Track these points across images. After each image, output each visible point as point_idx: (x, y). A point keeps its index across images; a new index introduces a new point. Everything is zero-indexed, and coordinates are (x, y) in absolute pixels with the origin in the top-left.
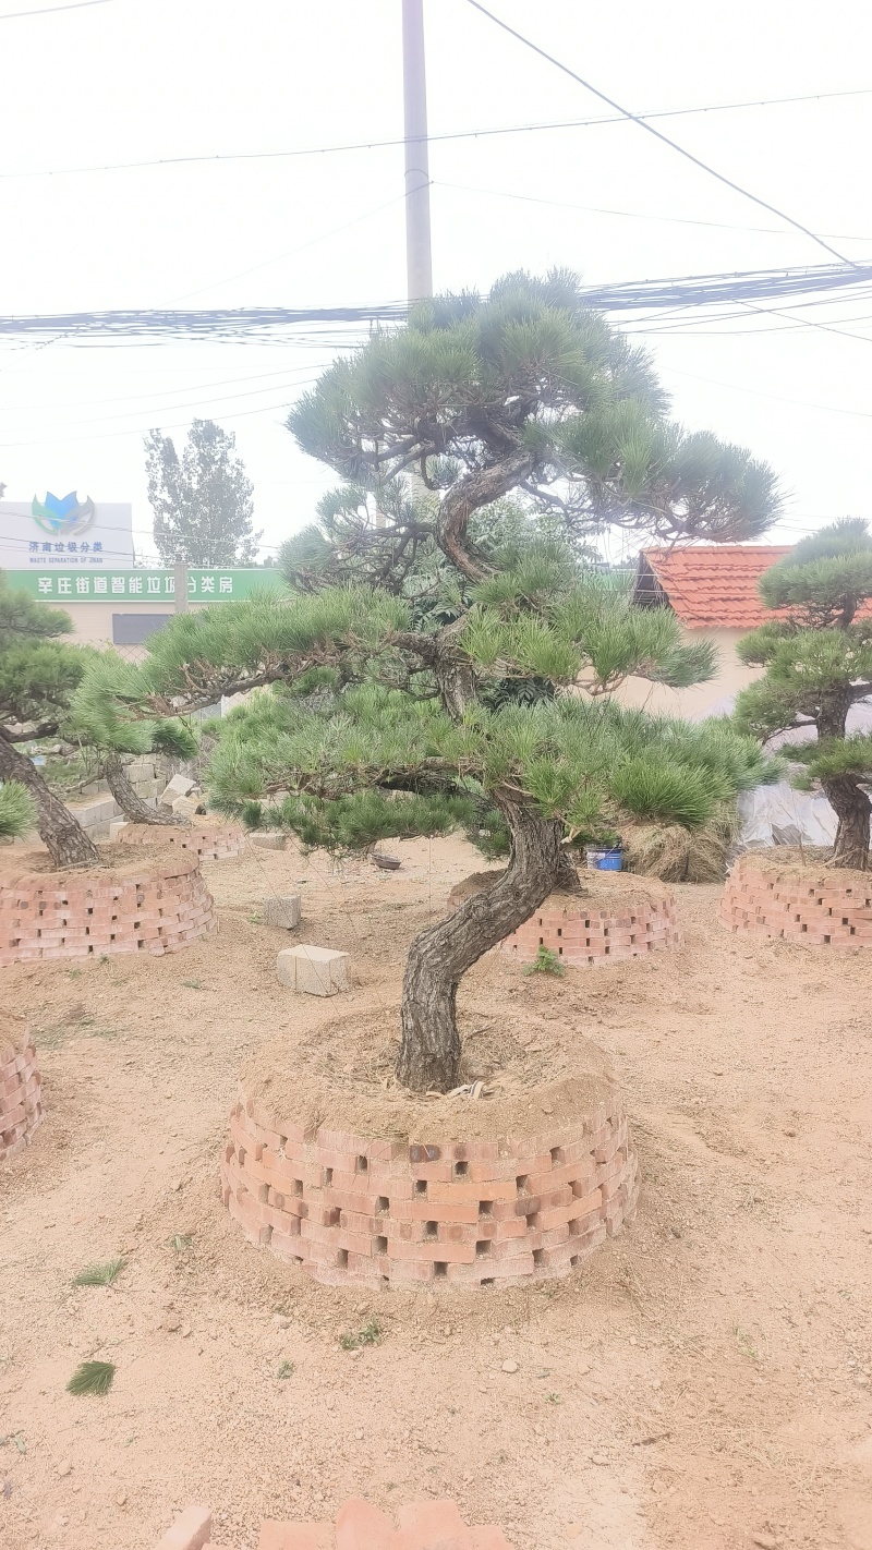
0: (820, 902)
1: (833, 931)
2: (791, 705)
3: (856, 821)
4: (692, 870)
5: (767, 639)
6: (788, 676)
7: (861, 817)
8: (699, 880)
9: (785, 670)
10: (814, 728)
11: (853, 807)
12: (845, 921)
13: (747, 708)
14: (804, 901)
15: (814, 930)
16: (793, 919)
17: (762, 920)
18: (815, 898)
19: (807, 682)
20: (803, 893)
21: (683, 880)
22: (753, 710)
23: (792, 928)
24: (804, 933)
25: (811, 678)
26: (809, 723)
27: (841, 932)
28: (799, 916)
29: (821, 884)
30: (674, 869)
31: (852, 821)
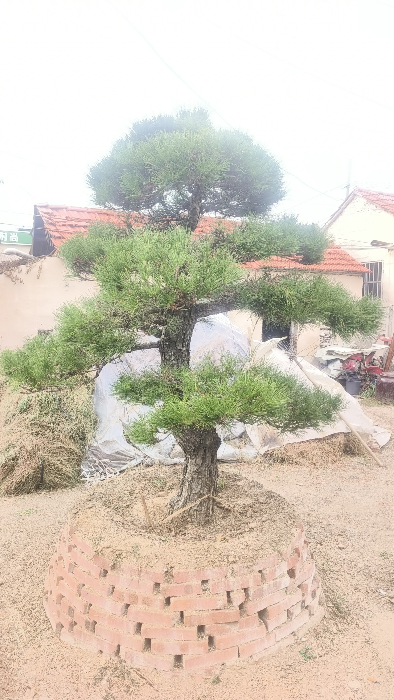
0: (168, 601)
1: (185, 648)
2: (127, 325)
3: (204, 461)
4: (48, 477)
5: (97, 240)
6: (120, 288)
7: (209, 455)
8: (54, 487)
9: (117, 280)
10: (155, 353)
11: (200, 445)
12: (201, 628)
13: (71, 330)
14: (147, 602)
15: (161, 648)
16: (132, 627)
17: (92, 626)
18: (160, 598)
19: (147, 297)
20: (146, 590)
21: (38, 488)
22: (78, 334)
23: (131, 642)
24: (147, 654)
25: (152, 291)
26: (151, 346)
27: (196, 649)
28: (140, 625)
29: (169, 575)
30: (27, 481)
31: (200, 461)
